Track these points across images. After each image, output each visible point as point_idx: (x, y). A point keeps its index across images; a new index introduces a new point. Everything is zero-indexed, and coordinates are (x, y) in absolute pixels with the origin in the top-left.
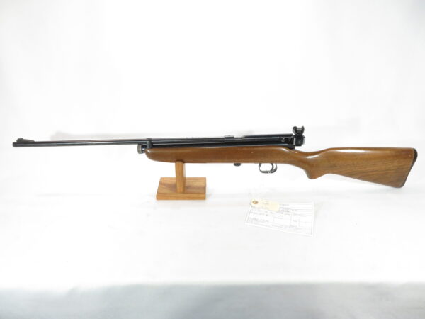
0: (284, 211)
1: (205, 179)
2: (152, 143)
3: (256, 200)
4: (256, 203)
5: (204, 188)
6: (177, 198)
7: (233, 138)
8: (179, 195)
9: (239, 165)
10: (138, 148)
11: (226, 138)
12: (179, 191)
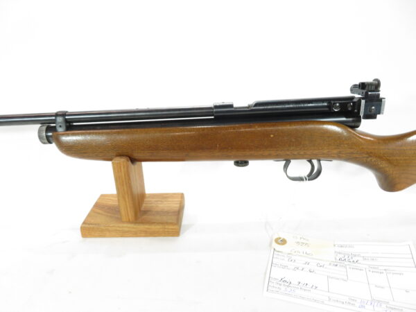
0: (345, 260)
1: (182, 195)
2: (67, 121)
3: (283, 236)
4: (283, 242)
5: (179, 213)
6: (124, 234)
7: (231, 106)
8: (127, 226)
9: (245, 163)
10: (40, 131)
11: (216, 107)
12: (124, 219)
